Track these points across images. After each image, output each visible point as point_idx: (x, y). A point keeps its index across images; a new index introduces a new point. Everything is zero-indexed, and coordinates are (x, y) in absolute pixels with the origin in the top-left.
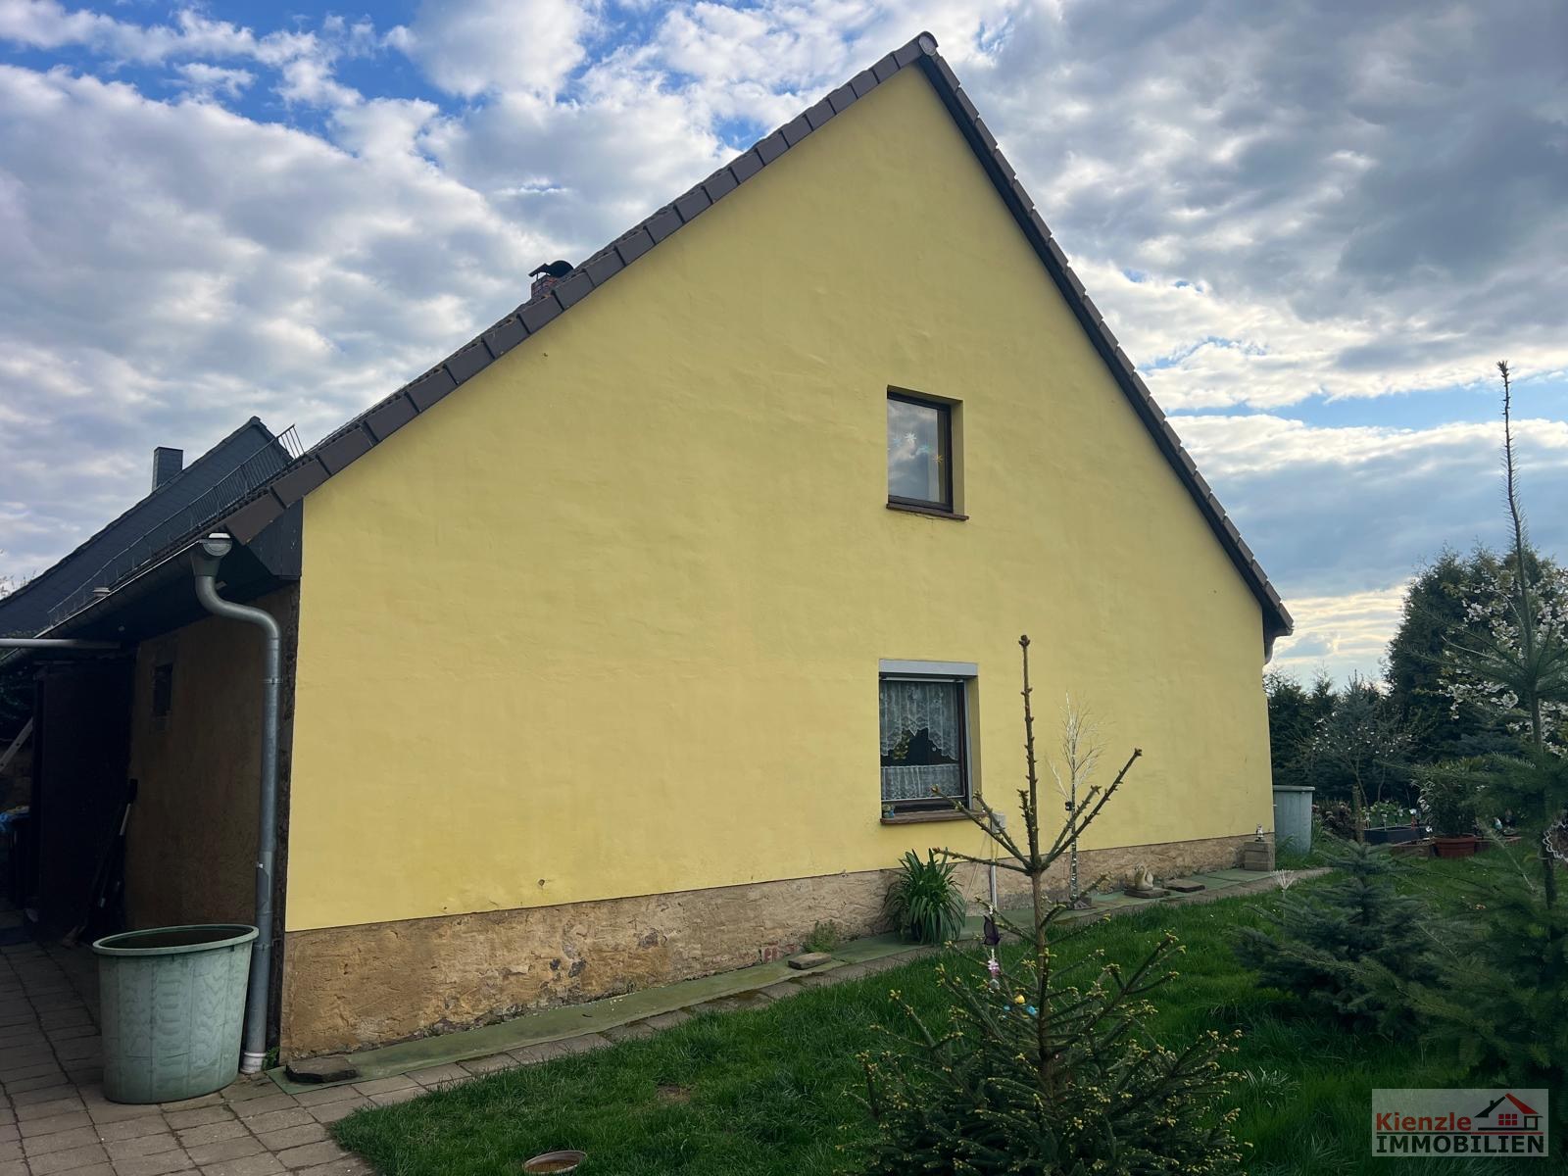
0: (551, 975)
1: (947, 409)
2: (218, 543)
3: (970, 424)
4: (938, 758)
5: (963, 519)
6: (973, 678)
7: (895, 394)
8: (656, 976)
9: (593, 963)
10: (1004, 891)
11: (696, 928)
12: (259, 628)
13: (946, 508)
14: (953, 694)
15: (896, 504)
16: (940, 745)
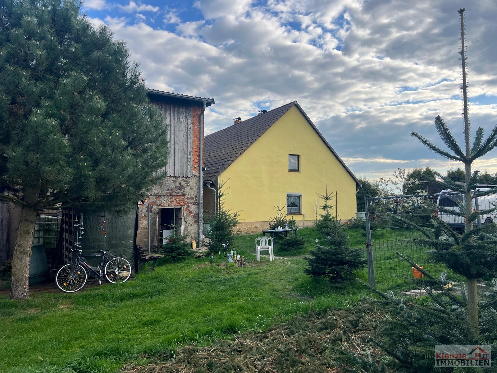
0: (244, 230)
1: (298, 156)
2: (211, 182)
3: (301, 158)
4: (296, 206)
5: (300, 172)
6: (301, 195)
7: (289, 155)
8: (257, 232)
9: (249, 229)
10: (305, 225)
11: (261, 226)
12: (214, 192)
13: (298, 171)
14: (299, 197)
15: (290, 170)
16: (296, 204)
